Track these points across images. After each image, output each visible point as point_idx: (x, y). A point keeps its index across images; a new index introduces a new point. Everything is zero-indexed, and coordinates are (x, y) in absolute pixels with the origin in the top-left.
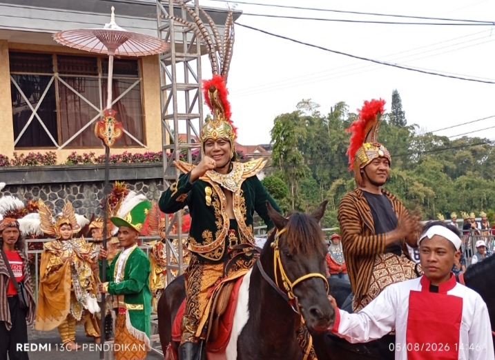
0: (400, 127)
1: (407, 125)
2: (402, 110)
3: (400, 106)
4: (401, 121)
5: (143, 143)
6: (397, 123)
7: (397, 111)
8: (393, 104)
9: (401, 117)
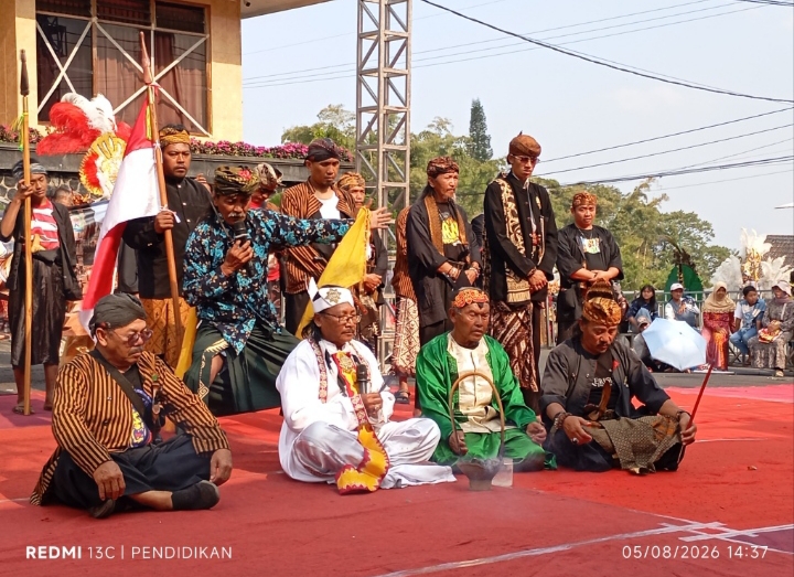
0: (483, 162)
1: (493, 158)
2: (487, 133)
3: (483, 127)
4: (484, 151)
5: (206, 130)
6: (478, 155)
7: (478, 134)
8: (471, 122)
9: (485, 145)
